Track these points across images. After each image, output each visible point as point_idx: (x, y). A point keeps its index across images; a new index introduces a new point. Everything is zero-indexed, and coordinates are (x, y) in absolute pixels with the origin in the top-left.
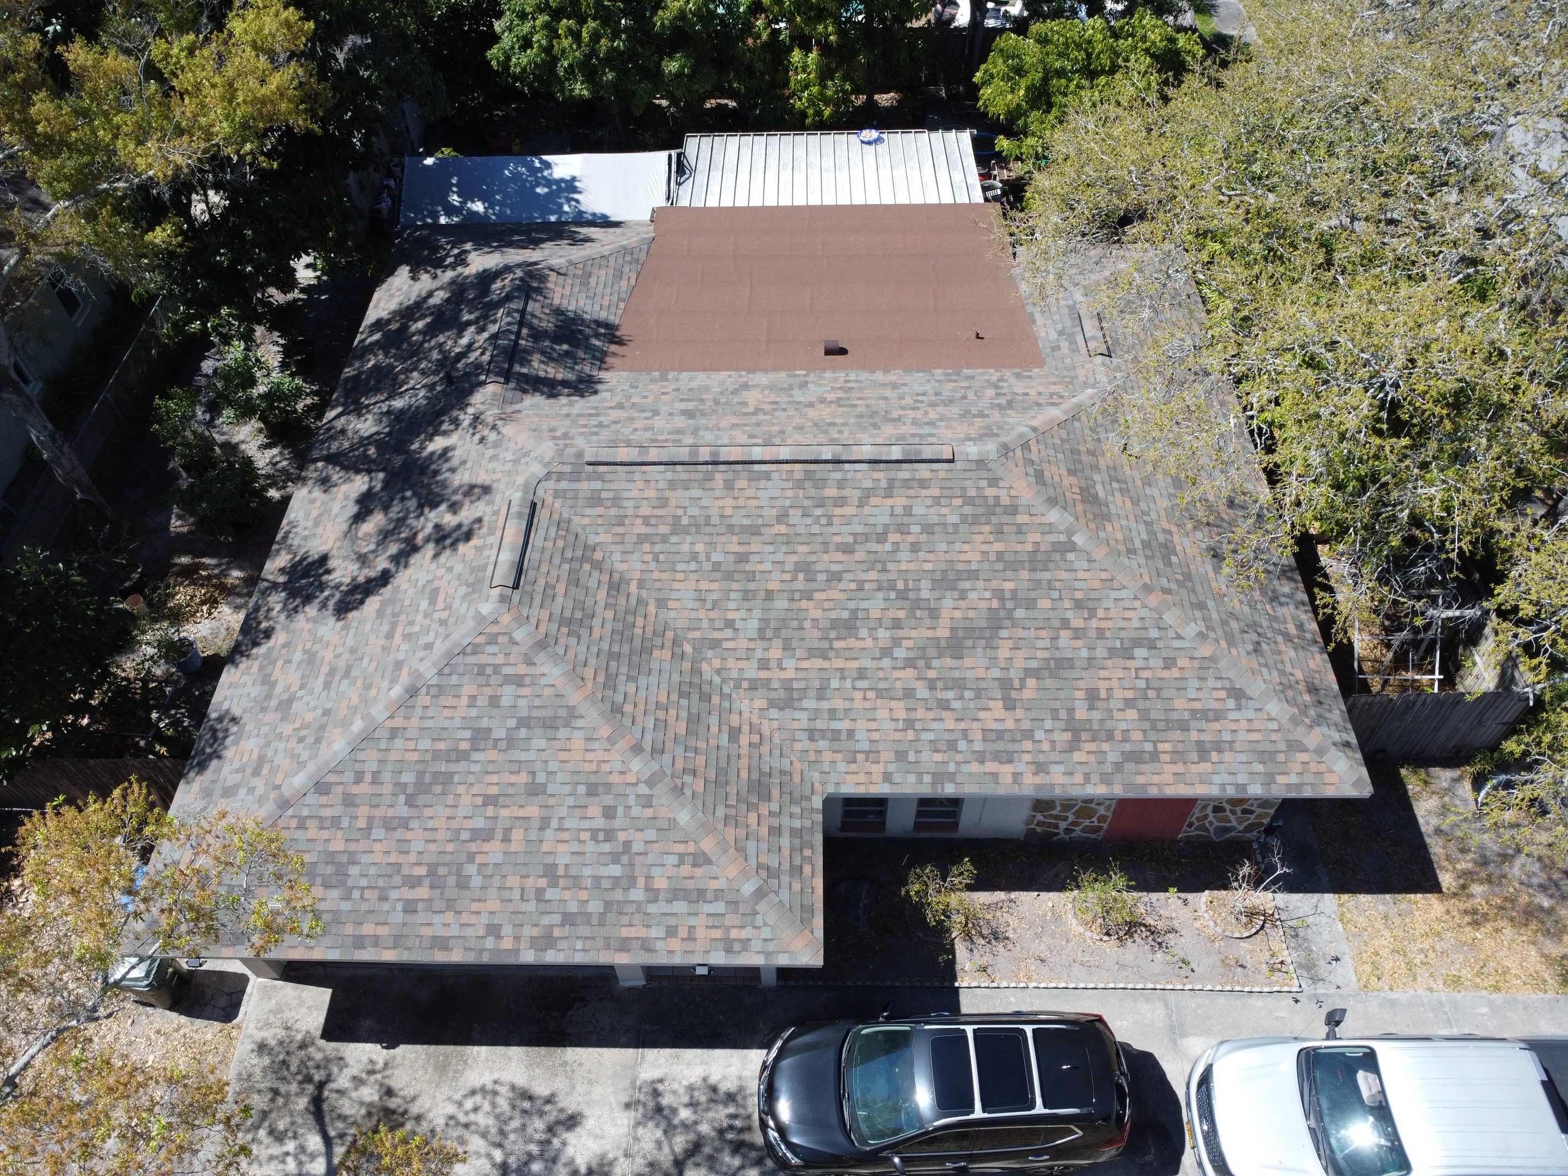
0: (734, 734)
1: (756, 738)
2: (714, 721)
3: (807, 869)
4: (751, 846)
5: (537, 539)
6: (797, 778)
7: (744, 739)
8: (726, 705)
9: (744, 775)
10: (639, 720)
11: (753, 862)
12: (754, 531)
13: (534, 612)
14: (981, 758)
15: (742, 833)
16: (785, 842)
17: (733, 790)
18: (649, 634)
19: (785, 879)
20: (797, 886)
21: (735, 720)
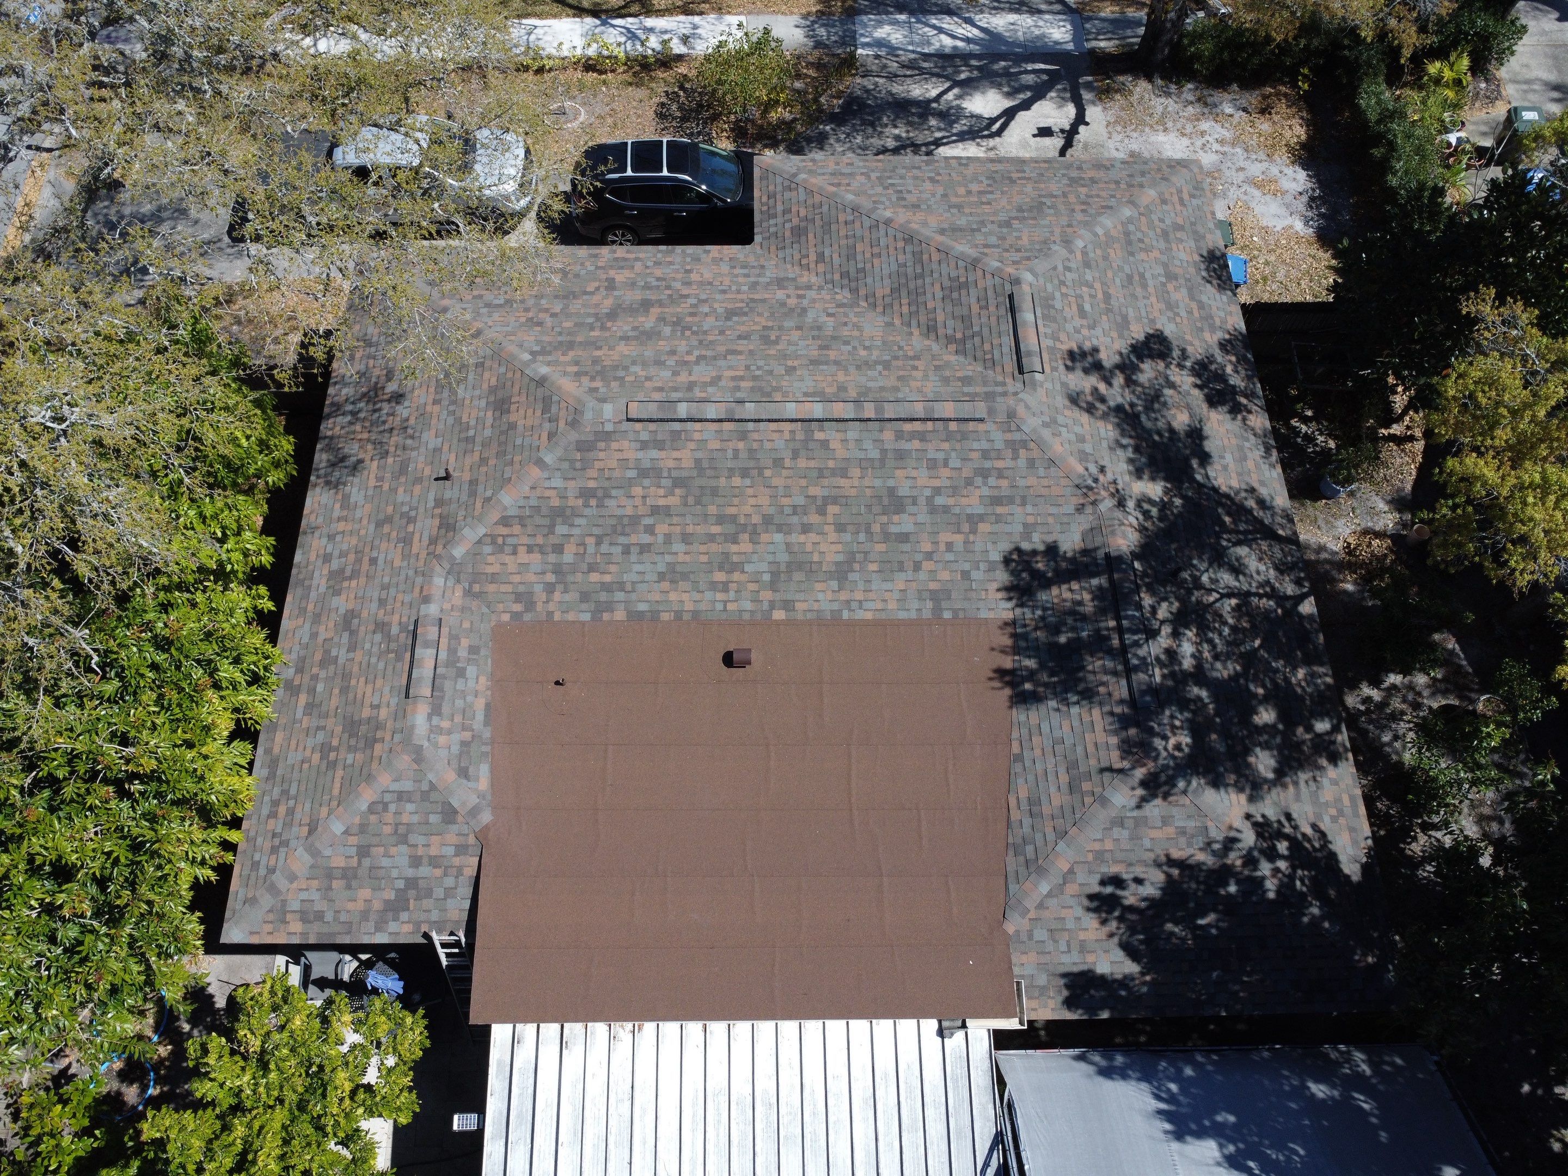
0: (821, 258)
1: (804, 262)
2: (836, 260)
3: (764, 199)
4: (802, 197)
5: (1008, 341)
6: (773, 248)
7: (813, 257)
8: (829, 276)
9: (811, 236)
10: (891, 239)
11: (801, 190)
12: (814, 362)
13: (989, 282)
14: (637, 259)
15: (810, 202)
16: (780, 208)
17: (818, 222)
18: (896, 303)
19: (779, 188)
20: (771, 188)
21: (821, 268)
